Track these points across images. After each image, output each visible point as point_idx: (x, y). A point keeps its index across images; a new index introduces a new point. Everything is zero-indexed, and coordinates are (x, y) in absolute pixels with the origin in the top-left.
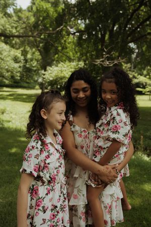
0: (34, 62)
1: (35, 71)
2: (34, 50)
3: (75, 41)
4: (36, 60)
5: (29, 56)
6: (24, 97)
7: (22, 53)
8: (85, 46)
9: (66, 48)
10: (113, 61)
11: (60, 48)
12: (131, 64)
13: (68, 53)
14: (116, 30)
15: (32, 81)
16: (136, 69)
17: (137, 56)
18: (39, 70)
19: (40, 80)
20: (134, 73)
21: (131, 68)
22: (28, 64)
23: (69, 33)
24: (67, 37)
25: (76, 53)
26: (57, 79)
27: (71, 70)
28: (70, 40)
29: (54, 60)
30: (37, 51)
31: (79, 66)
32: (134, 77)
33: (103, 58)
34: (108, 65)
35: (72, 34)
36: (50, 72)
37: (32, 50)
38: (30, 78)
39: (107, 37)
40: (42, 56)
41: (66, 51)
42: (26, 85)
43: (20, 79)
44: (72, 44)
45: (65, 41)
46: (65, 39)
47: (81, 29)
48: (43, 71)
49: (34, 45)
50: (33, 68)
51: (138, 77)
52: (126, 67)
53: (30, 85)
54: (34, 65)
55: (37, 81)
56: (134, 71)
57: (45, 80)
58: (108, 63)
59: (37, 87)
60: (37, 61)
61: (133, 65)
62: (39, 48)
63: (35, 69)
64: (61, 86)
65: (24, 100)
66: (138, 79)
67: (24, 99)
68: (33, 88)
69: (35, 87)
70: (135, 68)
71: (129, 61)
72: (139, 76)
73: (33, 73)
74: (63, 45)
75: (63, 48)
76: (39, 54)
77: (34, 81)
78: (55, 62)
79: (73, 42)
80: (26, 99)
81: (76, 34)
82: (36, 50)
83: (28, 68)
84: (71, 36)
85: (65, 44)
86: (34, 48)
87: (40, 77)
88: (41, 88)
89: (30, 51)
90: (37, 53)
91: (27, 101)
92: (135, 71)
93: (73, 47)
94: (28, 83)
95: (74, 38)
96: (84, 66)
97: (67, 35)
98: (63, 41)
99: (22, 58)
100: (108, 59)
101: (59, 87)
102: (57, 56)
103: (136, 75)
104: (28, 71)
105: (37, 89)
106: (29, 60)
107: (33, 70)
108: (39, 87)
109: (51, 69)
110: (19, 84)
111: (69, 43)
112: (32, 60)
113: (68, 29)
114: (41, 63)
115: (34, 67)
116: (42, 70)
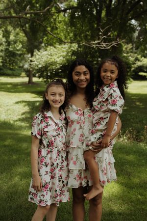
0: (18, 44)
1: (20, 55)
2: (18, 29)
3: (66, 19)
4: (20, 42)
5: (12, 37)
6: (9, 86)
7: (3, 34)
8: (79, 25)
9: (57, 29)
10: (111, 43)
11: (49, 29)
12: (132, 45)
13: (58, 34)
14: (114, 5)
15: (16, 67)
16: (139, 49)
17: (140, 35)
18: (25, 54)
19: (26, 66)
20: (136, 55)
21: (132, 48)
22: (11, 47)
23: (59, 11)
24: (57, 15)
25: (69, 33)
26: (46, 65)
27: (62, 54)
28: (60, 19)
29: (41, 43)
30: (22, 32)
31: (72, 48)
32: (137, 59)
33: (99, 39)
34: (105, 47)
35: (63, 11)
36: (37, 57)
37: (15, 30)
38: (14, 64)
39: (103, 14)
40: (28, 38)
41: (56, 32)
42: (9, 72)
43: (3, 65)
44: (63, 23)
45: (55, 20)
46: (54, 17)
47: (73, 6)
48: (30, 55)
49: (18, 24)
50: (17, 52)
51: (141, 59)
52: (126, 48)
53: (14, 72)
54: (18, 48)
55: (22, 67)
56: (136, 53)
57: (32, 66)
58: (105, 46)
59: (23, 74)
60: (22, 44)
61: (134, 46)
62: (24, 28)
63: (19, 52)
64: (51, 73)
65: (8, 90)
66: (141, 61)
67: (8, 88)
68: (18, 76)
69: (21, 74)
70: (137, 48)
71: (130, 41)
72: (143, 58)
73: (18, 57)
74: (52, 25)
75: (53, 29)
76: (24, 35)
77: (20, 67)
78: (43, 45)
79: (64, 21)
80: (11, 88)
81: (68, 11)
82: (20, 30)
83: (11, 52)
84: (62, 14)
85: (55, 23)
86: (18, 28)
87: (26, 62)
88: (28, 76)
89: (13, 31)
90: (22, 34)
91: (13, 90)
92: (138, 52)
93: (65, 27)
94: (11, 69)
95: (64, 16)
96: (78, 49)
97: (57, 13)
98: (52, 20)
99: (4, 40)
100: (105, 41)
101: (49, 74)
102: (46, 38)
103: (139, 57)
104: (11, 55)
105: (23, 77)
106: (12, 43)
107: (17, 54)
108: (26, 74)
109: (39, 53)
110: (2, 71)
111: (59, 23)
112: (15, 42)
113: (58, 5)
114: (27, 46)
115: (18, 50)
116: (28, 54)
